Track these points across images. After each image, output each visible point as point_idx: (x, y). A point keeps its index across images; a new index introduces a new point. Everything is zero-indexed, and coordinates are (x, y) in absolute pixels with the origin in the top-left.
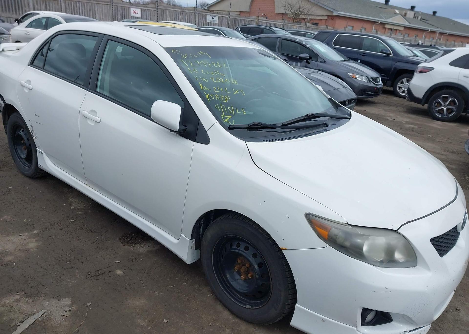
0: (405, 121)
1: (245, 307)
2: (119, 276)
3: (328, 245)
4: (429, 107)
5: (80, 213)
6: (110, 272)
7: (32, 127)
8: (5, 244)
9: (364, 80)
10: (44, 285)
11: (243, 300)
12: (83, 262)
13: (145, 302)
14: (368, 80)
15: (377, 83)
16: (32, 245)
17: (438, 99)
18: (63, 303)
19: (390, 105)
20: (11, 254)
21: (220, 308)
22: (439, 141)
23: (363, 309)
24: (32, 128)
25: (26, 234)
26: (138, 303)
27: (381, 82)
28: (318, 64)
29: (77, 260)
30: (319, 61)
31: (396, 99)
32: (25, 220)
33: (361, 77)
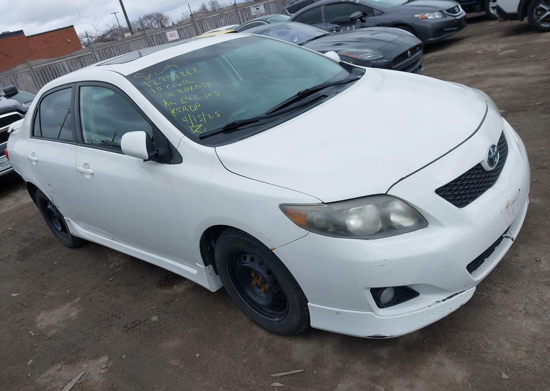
0: (500, 49)
1: (274, 320)
2: (155, 322)
3: (309, 231)
4: (530, 20)
5: (119, 269)
6: (145, 320)
7: (51, 197)
8: (50, 319)
9: (438, 16)
10: (83, 348)
11: (272, 314)
12: (120, 318)
13: (179, 342)
14: (442, 14)
15: (456, 13)
16: (74, 313)
17: (538, 5)
18: (100, 361)
19: (483, 34)
20: (55, 327)
21: (255, 328)
22: (543, 60)
23: (371, 289)
24: (52, 199)
25: (69, 304)
26: (171, 345)
27: (461, 10)
28: (375, 19)
29: (115, 317)
30: (375, 14)
31: (492, 23)
32: (68, 292)
33: (431, 14)
